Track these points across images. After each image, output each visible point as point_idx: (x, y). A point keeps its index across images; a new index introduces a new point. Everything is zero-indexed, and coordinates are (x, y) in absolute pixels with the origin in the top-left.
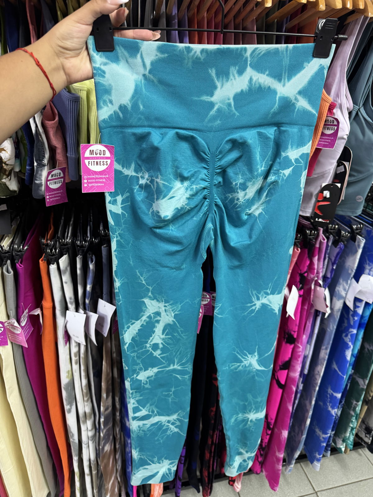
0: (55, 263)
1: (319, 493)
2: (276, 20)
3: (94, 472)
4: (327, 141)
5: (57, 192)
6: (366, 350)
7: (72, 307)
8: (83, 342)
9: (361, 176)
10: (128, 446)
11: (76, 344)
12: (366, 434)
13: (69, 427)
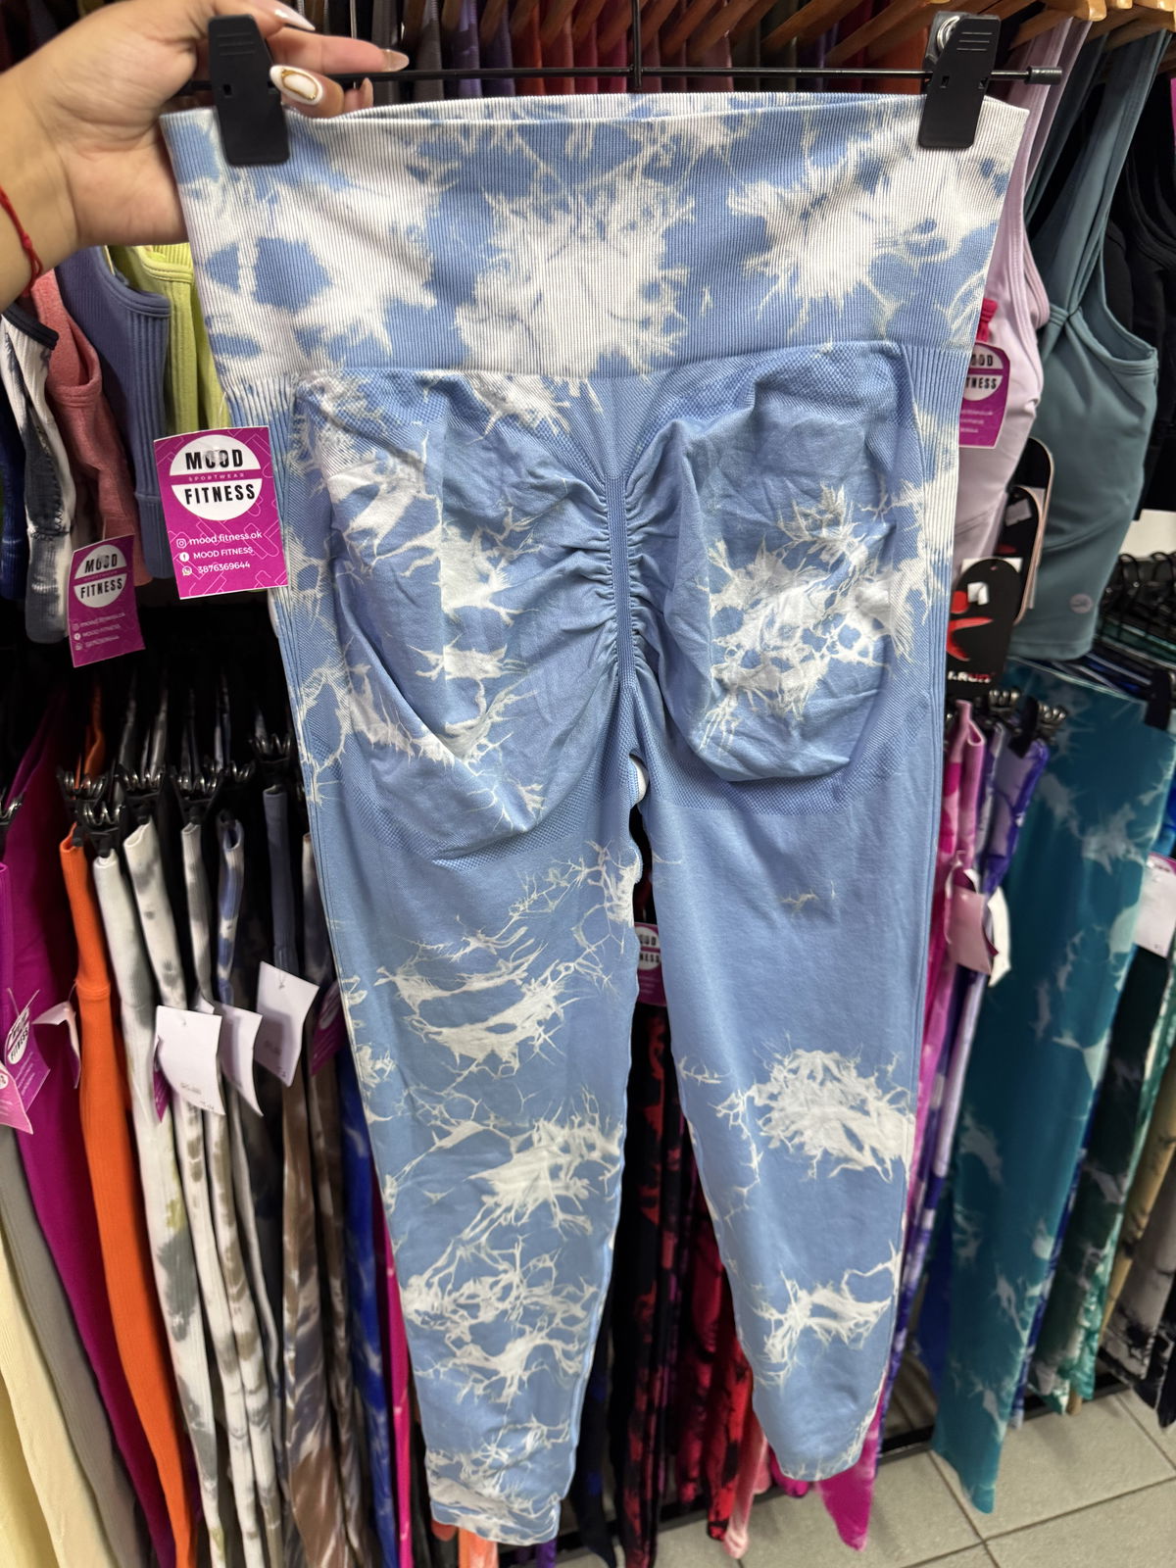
0: (113, 853)
1: (992, 1545)
2: (795, 39)
3: (272, 1527)
4: (975, 422)
5: (108, 618)
6: (1120, 1082)
7: (173, 993)
8: (215, 1105)
9: (1083, 531)
10: (378, 1435)
11: (193, 1114)
12: (1130, 1347)
13: (183, 1383)
